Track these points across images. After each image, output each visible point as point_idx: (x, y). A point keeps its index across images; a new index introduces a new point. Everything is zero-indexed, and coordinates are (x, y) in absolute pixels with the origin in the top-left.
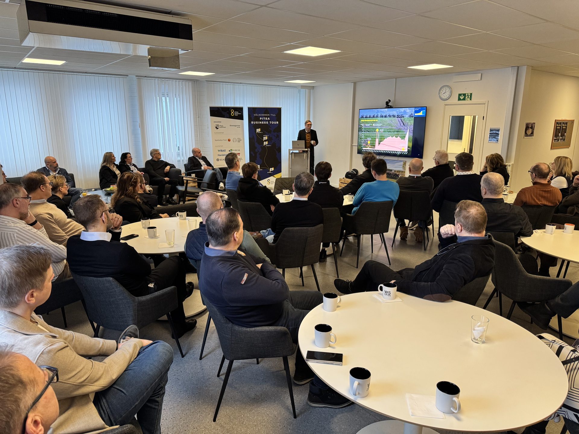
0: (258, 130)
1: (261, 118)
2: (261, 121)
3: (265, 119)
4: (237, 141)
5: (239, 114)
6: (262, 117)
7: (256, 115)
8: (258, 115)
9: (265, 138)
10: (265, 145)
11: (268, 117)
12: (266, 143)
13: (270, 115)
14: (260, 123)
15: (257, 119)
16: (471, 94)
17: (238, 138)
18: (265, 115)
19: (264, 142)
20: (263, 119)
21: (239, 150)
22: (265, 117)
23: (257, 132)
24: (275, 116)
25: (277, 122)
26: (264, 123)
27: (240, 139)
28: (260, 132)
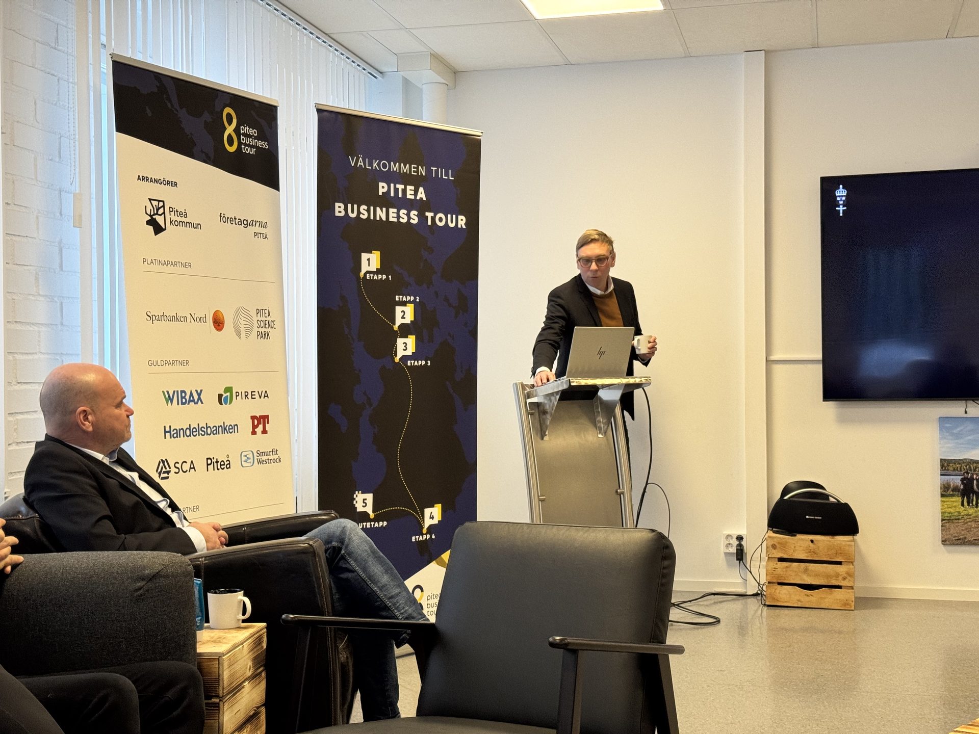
0: (370, 263)
1: (382, 188)
2: (386, 202)
3: (404, 191)
5: (259, 144)
6: (390, 178)
7: (360, 162)
8: (371, 164)
9: (405, 314)
11: (416, 181)
12: (406, 346)
13: (429, 171)
15: (365, 189)
17: (258, 311)
18: (405, 169)
19: (400, 341)
20: (396, 190)
21: (265, 395)
22: (406, 179)
23: (362, 274)
24: (450, 178)
25: (460, 217)
26: (398, 217)
27: (267, 315)
28: (376, 277)
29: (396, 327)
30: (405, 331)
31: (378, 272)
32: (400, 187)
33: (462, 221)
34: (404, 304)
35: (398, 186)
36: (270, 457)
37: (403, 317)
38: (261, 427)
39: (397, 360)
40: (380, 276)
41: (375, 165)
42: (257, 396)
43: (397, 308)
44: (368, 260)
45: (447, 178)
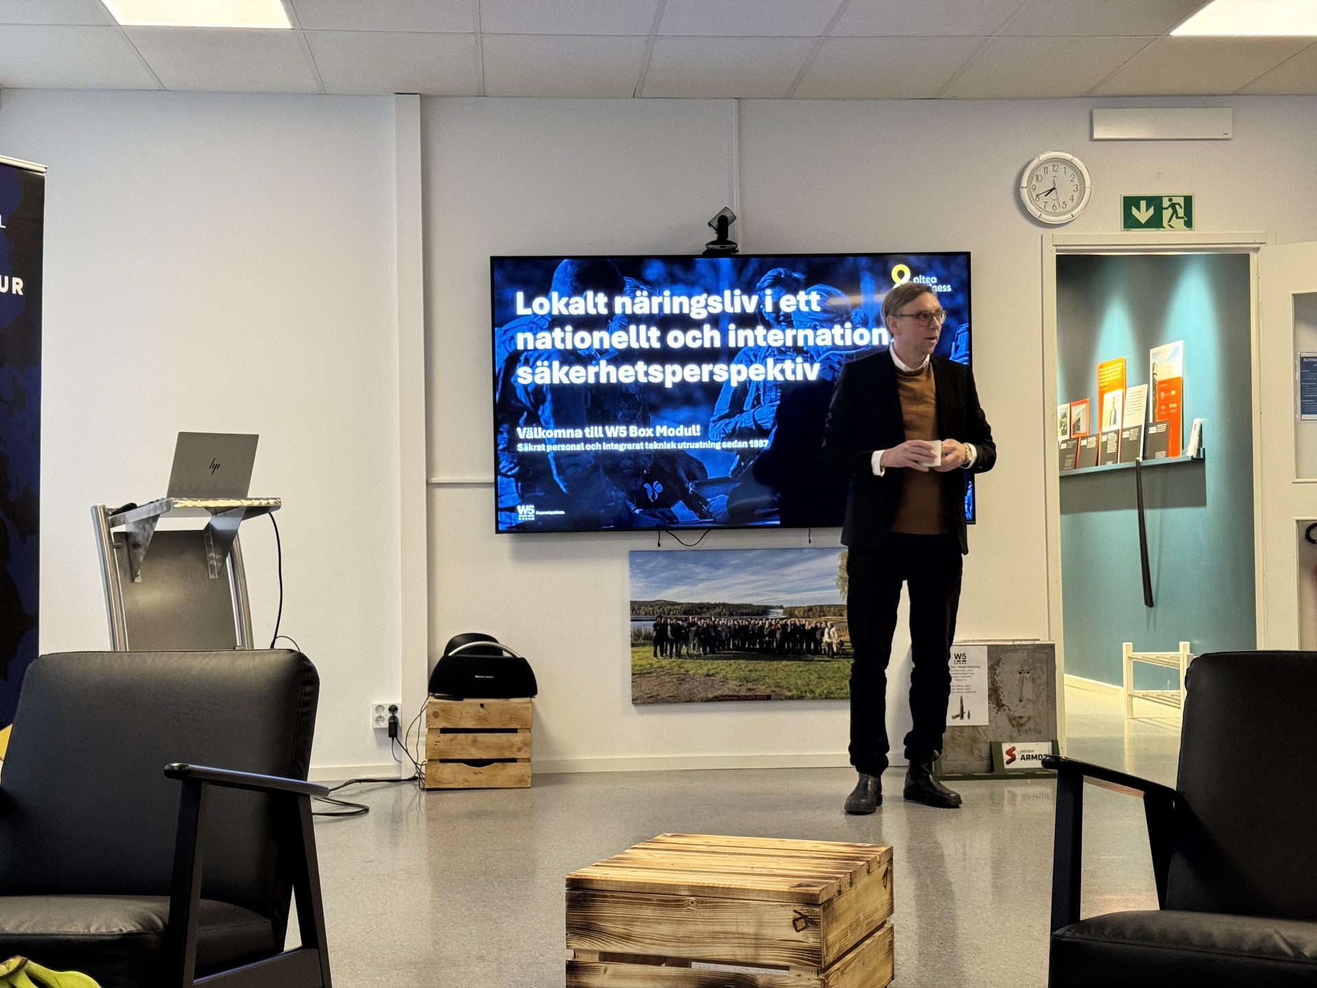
16: (1188, 200)
24: (1, 226)
25: (15, 280)
33: (18, 285)
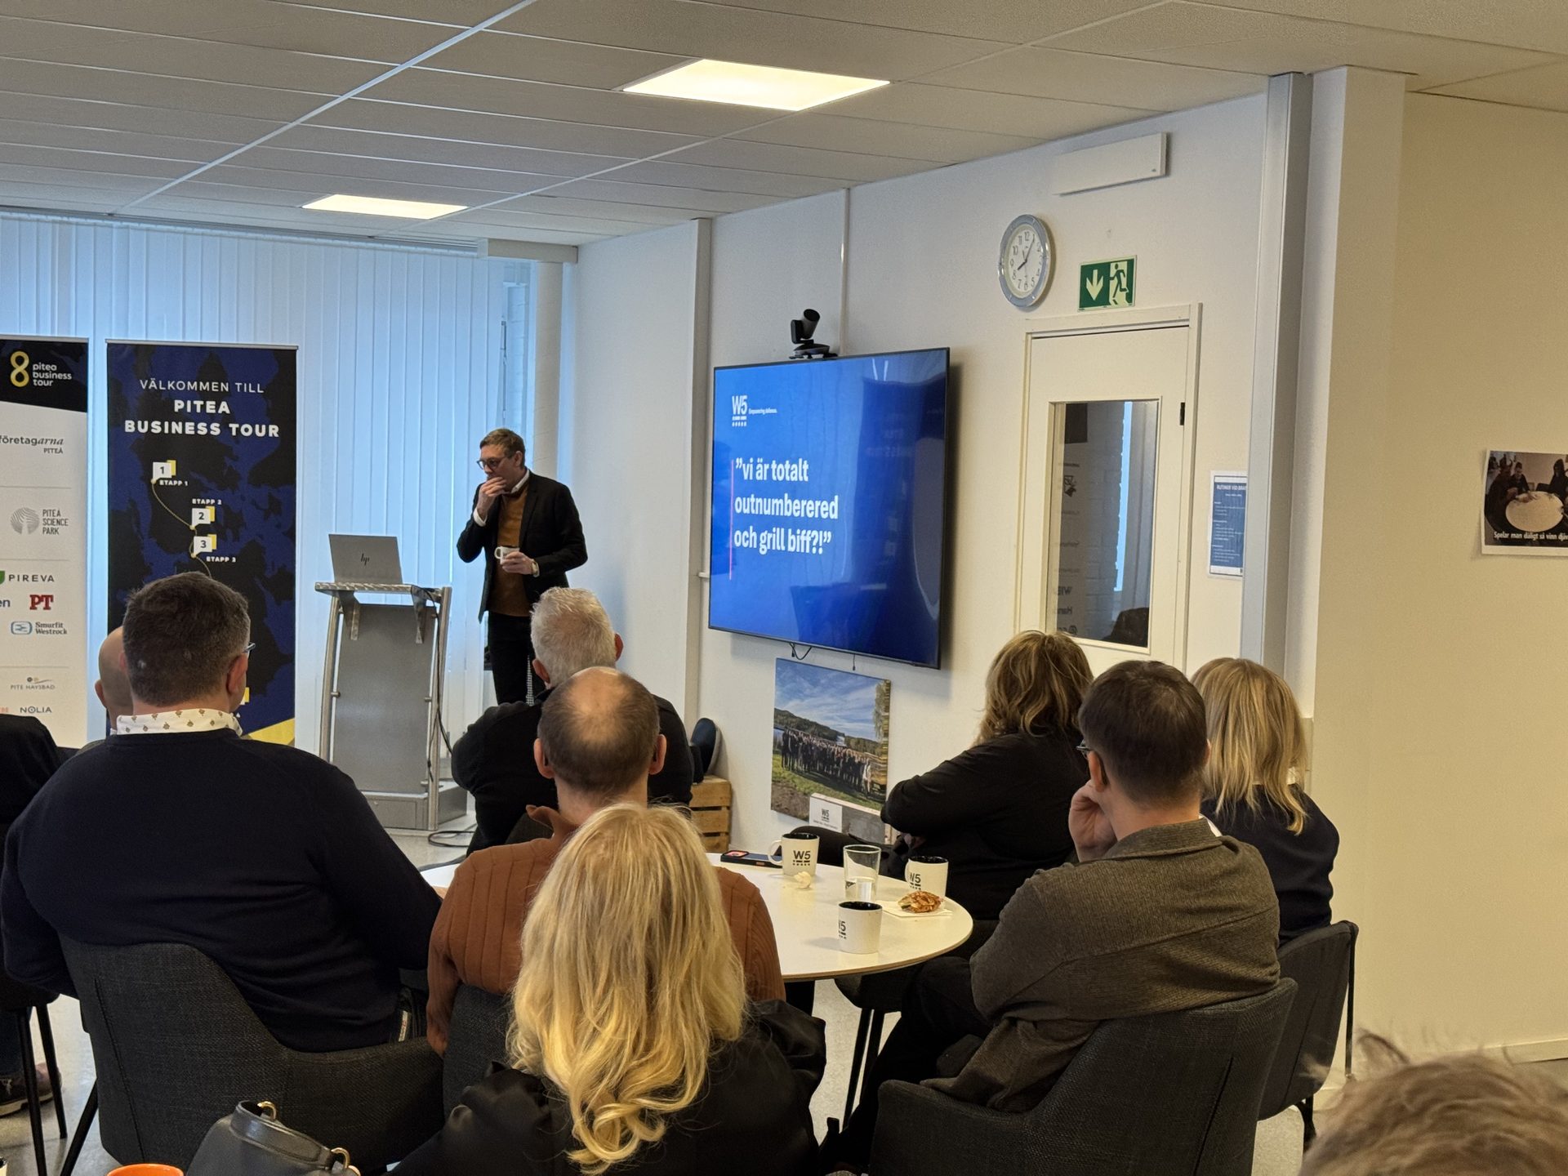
0: (164, 471)
1: (178, 405)
2: (183, 417)
3: (203, 407)
4: (41, 527)
5: (59, 376)
6: (187, 396)
7: (153, 385)
8: (165, 385)
9: (204, 515)
10: (203, 555)
11: (218, 398)
12: (203, 545)
13: (232, 387)
14: (177, 428)
15: (160, 407)
16: (1131, 263)
17: (45, 512)
18: (204, 386)
19: (198, 540)
20: (194, 407)
21: (51, 579)
22: (205, 396)
23: (154, 481)
24: (259, 391)
25: (271, 427)
26: (196, 429)
27: (55, 514)
28: (171, 483)
29: (193, 527)
30: (203, 530)
31: (173, 478)
32: (198, 403)
33: (274, 430)
34: (203, 506)
35: (195, 402)
36: (52, 629)
37: (201, 518)
38: (43, 604)
39: (194, 555)
40: (175, 482)
41: (170, 385)
42: (40, 579)
43: (194, 510)
44: (162, 468)
45: (253, 391)
